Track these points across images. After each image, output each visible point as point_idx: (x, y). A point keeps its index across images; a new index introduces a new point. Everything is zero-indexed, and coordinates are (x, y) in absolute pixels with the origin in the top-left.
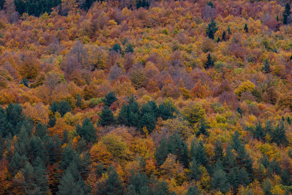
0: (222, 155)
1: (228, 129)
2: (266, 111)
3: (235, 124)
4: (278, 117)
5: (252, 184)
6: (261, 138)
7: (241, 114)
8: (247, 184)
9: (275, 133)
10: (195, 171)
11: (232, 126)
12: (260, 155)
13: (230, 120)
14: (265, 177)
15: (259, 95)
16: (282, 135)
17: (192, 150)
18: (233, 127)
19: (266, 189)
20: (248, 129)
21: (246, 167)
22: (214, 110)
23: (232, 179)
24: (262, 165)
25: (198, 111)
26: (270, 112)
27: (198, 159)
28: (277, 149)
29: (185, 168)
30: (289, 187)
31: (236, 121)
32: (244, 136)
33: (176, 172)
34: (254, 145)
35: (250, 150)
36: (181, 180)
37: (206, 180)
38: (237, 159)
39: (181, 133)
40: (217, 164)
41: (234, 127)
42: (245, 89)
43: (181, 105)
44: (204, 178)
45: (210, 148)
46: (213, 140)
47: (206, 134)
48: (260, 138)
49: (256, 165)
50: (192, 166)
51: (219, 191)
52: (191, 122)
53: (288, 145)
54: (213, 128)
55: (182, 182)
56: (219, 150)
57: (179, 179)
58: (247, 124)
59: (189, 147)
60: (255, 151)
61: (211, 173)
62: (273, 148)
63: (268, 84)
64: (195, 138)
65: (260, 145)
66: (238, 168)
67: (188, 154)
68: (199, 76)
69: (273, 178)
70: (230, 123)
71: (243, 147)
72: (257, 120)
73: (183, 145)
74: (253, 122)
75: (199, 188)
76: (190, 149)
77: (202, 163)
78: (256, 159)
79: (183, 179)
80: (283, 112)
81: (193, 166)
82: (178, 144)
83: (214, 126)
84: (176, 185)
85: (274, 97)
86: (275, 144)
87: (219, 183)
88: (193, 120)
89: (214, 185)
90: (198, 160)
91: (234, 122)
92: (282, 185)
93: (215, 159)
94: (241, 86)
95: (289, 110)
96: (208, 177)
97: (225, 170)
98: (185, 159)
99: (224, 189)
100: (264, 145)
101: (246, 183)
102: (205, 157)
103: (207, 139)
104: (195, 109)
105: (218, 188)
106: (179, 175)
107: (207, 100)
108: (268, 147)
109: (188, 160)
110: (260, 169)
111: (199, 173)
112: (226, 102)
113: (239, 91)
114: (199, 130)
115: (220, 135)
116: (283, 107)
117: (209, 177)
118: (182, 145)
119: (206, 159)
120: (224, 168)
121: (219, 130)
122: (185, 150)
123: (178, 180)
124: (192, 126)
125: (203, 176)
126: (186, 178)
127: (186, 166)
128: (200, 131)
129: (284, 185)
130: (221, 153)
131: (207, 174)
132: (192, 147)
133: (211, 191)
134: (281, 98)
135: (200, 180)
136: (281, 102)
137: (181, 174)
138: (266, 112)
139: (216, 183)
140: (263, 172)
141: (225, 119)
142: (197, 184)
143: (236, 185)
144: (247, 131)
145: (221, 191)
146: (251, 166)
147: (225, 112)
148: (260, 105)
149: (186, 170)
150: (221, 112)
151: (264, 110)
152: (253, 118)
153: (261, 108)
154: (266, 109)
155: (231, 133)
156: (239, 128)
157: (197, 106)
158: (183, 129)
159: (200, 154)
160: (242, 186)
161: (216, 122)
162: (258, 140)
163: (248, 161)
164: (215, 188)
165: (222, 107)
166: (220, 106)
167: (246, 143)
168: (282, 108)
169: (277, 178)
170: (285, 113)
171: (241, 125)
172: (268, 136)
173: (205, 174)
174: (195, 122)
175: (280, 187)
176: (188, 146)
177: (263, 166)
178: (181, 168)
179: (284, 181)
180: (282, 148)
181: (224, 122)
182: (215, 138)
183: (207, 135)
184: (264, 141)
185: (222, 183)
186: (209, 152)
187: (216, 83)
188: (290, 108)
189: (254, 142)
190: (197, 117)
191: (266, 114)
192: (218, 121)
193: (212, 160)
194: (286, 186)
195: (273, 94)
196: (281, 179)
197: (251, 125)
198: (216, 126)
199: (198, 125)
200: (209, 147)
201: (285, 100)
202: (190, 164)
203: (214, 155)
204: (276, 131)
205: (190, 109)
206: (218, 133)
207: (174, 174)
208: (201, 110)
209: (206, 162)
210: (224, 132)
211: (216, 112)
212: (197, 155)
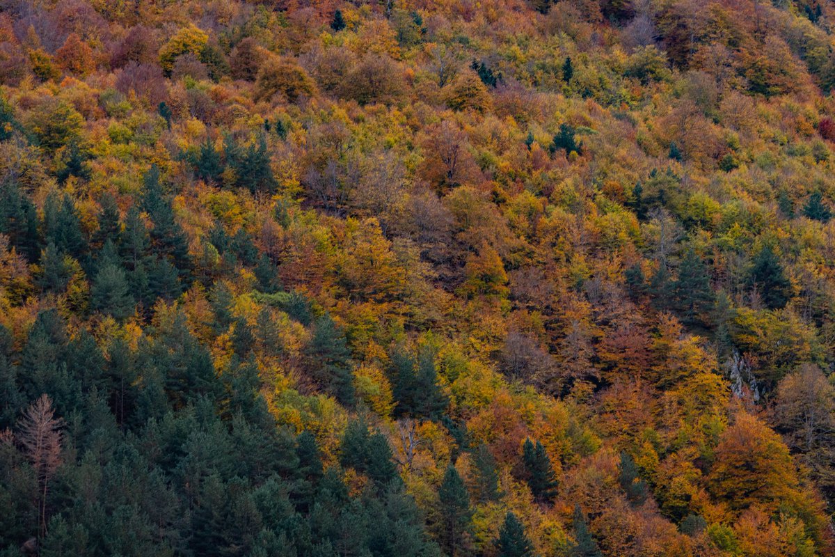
0: (117, 230)
1: (136, 159)
2: (231, 103)
3: (152, 145)
4: (257, 118)
5: (185, 295)
6: (213, 177)
7: (167, 119)
8: (175, 295)
9: (244, 164)
10: (53, 271)
11: (145, 149)
12: (209, 222)
13: (141, 136)
14: (218, 274)
15: (217, 60)
16: (262, 169)
17: (47, 219)
18: (148, 152)
19: (218, 306)
20: (181, 157)
21: (172, 253)
22: (104, 110)
23: (140, 284)
24: (212, 247)
25: (64, 120)
26: (239, 107)
27: (60, 240)
28: (249, 203)
29: (32, 263)
30: (272, 296)
31: (154, 136)
32: (173, 174)
33: (11, 275)
34: (196, 196)
35: (185, 209)
36: (20, 291)
37: (78, 290)
38: (152, 235)
39: (23, 175)
40: (104, 251)
41: (150, 153)
42: (184, 45)
43: (25, 104)
44: (73, 286)
45: (90, 211)
46: (99, 188)
47: (83, 176)
48: (209, 178)
49: (197, 248)
50: (46, 258)
51: (110, 316)
52: (49, 146)
53: (276, 191)
54: (100, 158)
55: (25, 298)
56: (109, 217)
57: (16, 290)
58: (182, 142)
59: (41, 213)
60: (198, 211)
61: (90, 273)
62: (239, 200)
63: (242, 29)
64: (57, 186)
65: (210, 196)
66: (155, 256)
67: (38, 230)
68: (77, 15)
69: (236, 277)
70: (143, 142)
71: (169, 205)
72: (205, 130)
73: (26, 207)
74: (197, 137)
75: (64, 311)
76: (42, 216)
77: (71, 250)
78: (199, 231)
79: (26, 290)
80: (269, 106)
81: (49, 258)
82: (14, 206)
83: (104, 153)
84: (8, 306)
85: (253, 63)
86: (246, 191)
87: (108, 298)
88: (52, 141)
89: (98, 304)
90: (61, 242)
91: (150, 139)
92: (257, 292)
93: (101, 238)
94: (176, 38)
95: (284, 100)
96: (84, 284)
97: (123, 265)
98: (32, 240)
99: (120, 312)
100: (219, 196)
101: (173, 293)
102: (78, 234)
103: (85, 188)
104: (57, 114)
105: (105, 309)
106: (16, 281)
107: (89, 85)
108: (228, 200)
109: (39, 245)
110: (207, 256)
111: (64, 274)
112: (135, 89)
113: (171, 50)
114: (65, 167)
115: (114, 176)
116: (270, 91)
117: (86, 282)
118: (23, 208)
119: (79, 241)
120: (122, 261)
121: (114, 164)
122: (30, 221)
123: (14, 292)
124: (52, 154)
125: (72, 281)
126: (32, 286)
127: (34, 258)
128: (69, 169)
129: (262, 292)
130: (116, 225)
131: (82, 275)
132: (47, 213)
133: (92, 318)
134: (266, 70)
135: (66, 290)
136: (265, 78)
137: (22, 280)
138: (230, 107)
139: (101, 297)
140: (214, 263)
141: (130, 132)
142: (59, 302)
143: (148, 300)
144: (179, 163)
145: (113, 316)
146: (185, 249)
147: (130, 115)
148: (216, 90)
149: (34, 268)
150: (121, 113)
151: (225, 101)
152: (197, 125)
153: (218, 98)
154: (231, 98)
155: (142, 168)
156: (161, 153)
157: (62, 106)
158: (27, 167)
159: (65, 228)
160: (162, 301)
161: (107, 142)
162: (206, 183)
163: (178, 240)
164: (100, 309)
165: (124, 104)
166: (120, 101)
167: (179, 191)
168: (267, 94)
169: (247, 274)
170: (274, 107)
171: (166, 147)
172: (229, 173)
173: (77, 275)
174: (59, 146)
175: (252, 297)
176: (37, 210)
177: (214, 247)
178: (22, 264)
179: (261, 282)
180: (262, 201)
181: (127, 141)
182: (104, 183)
183: (85, 176)
184: (220, 184)
185: (116, 297)
186: (89, 221)
187: (118, 28)
188: (286, 95)
189: (197, 189)
190: (62, 132)
191: (231, 113)
192: (113, 138)
193: (93, 241)
194: (266, 295)
195: (250, 56)
196: (255, 278)
197: (191, 145)
198: (108, 152)
199: (64, 153)
200: (88, 207)
201: (274, 76)
202: (43, 253)
203: (98, 228)
204: (247, 160)
205: (46, 115)
206: (110, 171)
207: (5, 280)
208: (71, 117)
209: (81, 246)
210: (126, 168)
211: (109, 115)
212: (59, 231)
